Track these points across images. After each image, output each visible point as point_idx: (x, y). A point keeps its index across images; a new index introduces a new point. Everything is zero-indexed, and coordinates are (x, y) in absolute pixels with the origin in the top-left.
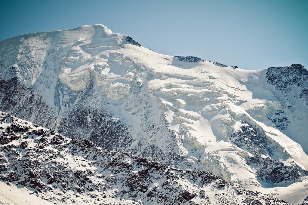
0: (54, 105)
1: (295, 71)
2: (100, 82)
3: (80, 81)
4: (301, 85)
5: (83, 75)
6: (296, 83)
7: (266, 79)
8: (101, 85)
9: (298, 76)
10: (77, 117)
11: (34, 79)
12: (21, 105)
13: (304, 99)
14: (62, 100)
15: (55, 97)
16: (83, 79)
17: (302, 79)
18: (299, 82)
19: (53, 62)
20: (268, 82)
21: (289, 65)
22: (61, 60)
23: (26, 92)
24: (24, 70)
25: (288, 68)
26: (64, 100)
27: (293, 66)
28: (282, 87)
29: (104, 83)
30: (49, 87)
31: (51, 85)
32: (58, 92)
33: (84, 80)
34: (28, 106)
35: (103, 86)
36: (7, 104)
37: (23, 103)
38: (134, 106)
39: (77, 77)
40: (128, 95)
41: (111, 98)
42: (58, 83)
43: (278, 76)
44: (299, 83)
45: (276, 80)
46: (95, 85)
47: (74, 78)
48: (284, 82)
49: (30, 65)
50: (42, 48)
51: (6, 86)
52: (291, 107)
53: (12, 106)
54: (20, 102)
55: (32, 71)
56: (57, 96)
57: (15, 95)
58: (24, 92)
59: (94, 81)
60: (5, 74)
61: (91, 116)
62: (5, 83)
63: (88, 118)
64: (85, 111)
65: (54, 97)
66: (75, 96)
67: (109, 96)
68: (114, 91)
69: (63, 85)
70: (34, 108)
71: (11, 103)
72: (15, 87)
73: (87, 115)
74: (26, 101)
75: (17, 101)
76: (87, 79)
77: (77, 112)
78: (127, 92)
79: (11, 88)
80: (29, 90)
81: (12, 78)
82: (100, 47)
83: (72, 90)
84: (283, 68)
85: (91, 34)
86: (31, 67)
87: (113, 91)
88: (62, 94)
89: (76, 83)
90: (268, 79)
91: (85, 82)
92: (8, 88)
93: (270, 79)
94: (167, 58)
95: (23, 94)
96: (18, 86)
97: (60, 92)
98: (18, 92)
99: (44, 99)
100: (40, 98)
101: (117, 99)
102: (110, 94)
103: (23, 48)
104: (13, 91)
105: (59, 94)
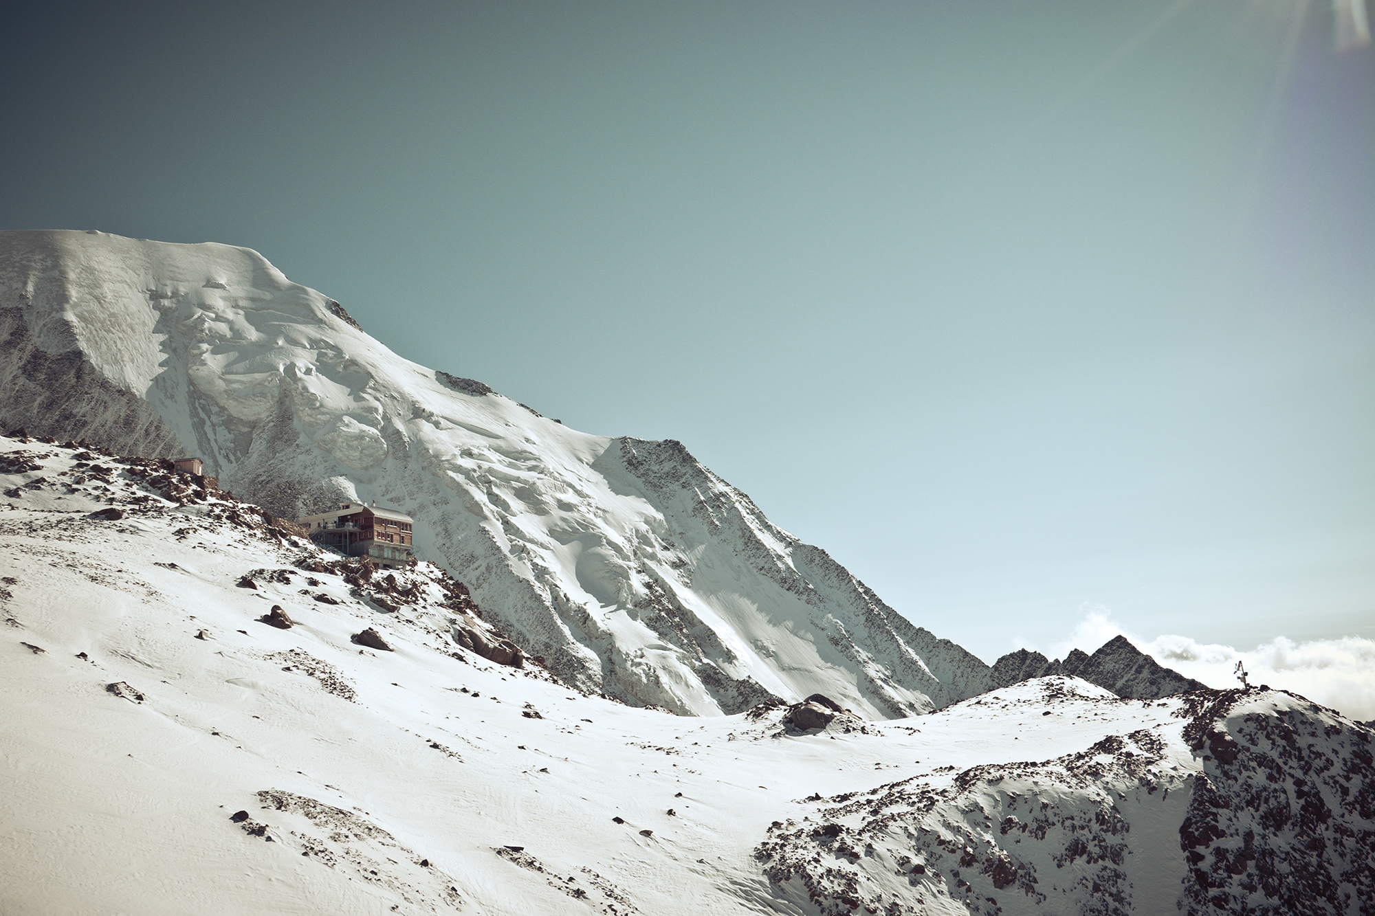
0: (199, 451)
1: (673, 454)
2: (309, 412)
3: (257, 399)
4: (688, 488)
5: (260, 384)
6: (678, 481)
7: (622, 461)
8: (312, 420)
9: (680, 468)
10: (268, 496)
11: (127, 365)
12: (101, 432)
13: (702, 520)
14: (216, 441)
15: (194, 426)
16: (264, 395)
17: (687, 476)
18: (683, 480)
19: (164, 326)
20: (627, 469)
21: (661, 440)
22: (183, 325)
23: (113, 400)
24: (94, 332)
25: (659, 445)
26: (220, 440)
27: (668, 444)
28: (655, 486)
29: (319, 416)
30: (172, 397)
31: (175, 390)
32: (197, 415)
33: (265, 398)
34: (121, 439)
35: (317, 423)
36: (57, 421)
37: (107, 427)
38: (406, 493)
39: (244, 386)
40: (383, 460)
41: (345, 461)
42: (192, 388)
43: (645, 460)
44: (684, 483)
45: (641, 466)
46: (295, 416)
47: (235, 386)
48: (658, 475)
49: (109, 323)
50: (125, 281)
51: (49, 368)
52: (684, 535)
53: (73, 429)
54: (96, 424)
55: (119, 342)
56: (199, 426)
57: (79, 400)
58: (107, 398)
59: (287, 403)
60: (42, 335)
61: (308, 501)
62: (46, 360)
63: (299, 504)
64: (290, 485)
65: (193, 428)
66: (243, 433)
67: (338, 454)
68: (351, 443)
69: (203, 397)
70: (141, 449)
71: (67, 418)
72: (79, 377)
73: (294, 497)
74: (115, 422)
75: (88, 419)
76: (273, 397)
77: (267, 483)
78: (379, 451)
79: (65, 377)
80: (123, 395)
81: (69, 352)
82: (272, 311)
83: (230, 415)
84: (648, 442)
85: (237, 271)
86: (112, 329)
87: (347, 445)
88: (210, 424)
89: (243, 401)
90: (626, 463)
91: (268, 404)
92: (53, 376)
93: (630, 463)
94: (426, 374)
95: (105, 403)
96: (87, 378)
97: (203, 415)
98: (86, 393)
99: (167, 428)
100: (155, 424)
101: (359, 465)
102: (342, 451)
103: (78, 271)
104: (73, 387)
105: (203, 422)
